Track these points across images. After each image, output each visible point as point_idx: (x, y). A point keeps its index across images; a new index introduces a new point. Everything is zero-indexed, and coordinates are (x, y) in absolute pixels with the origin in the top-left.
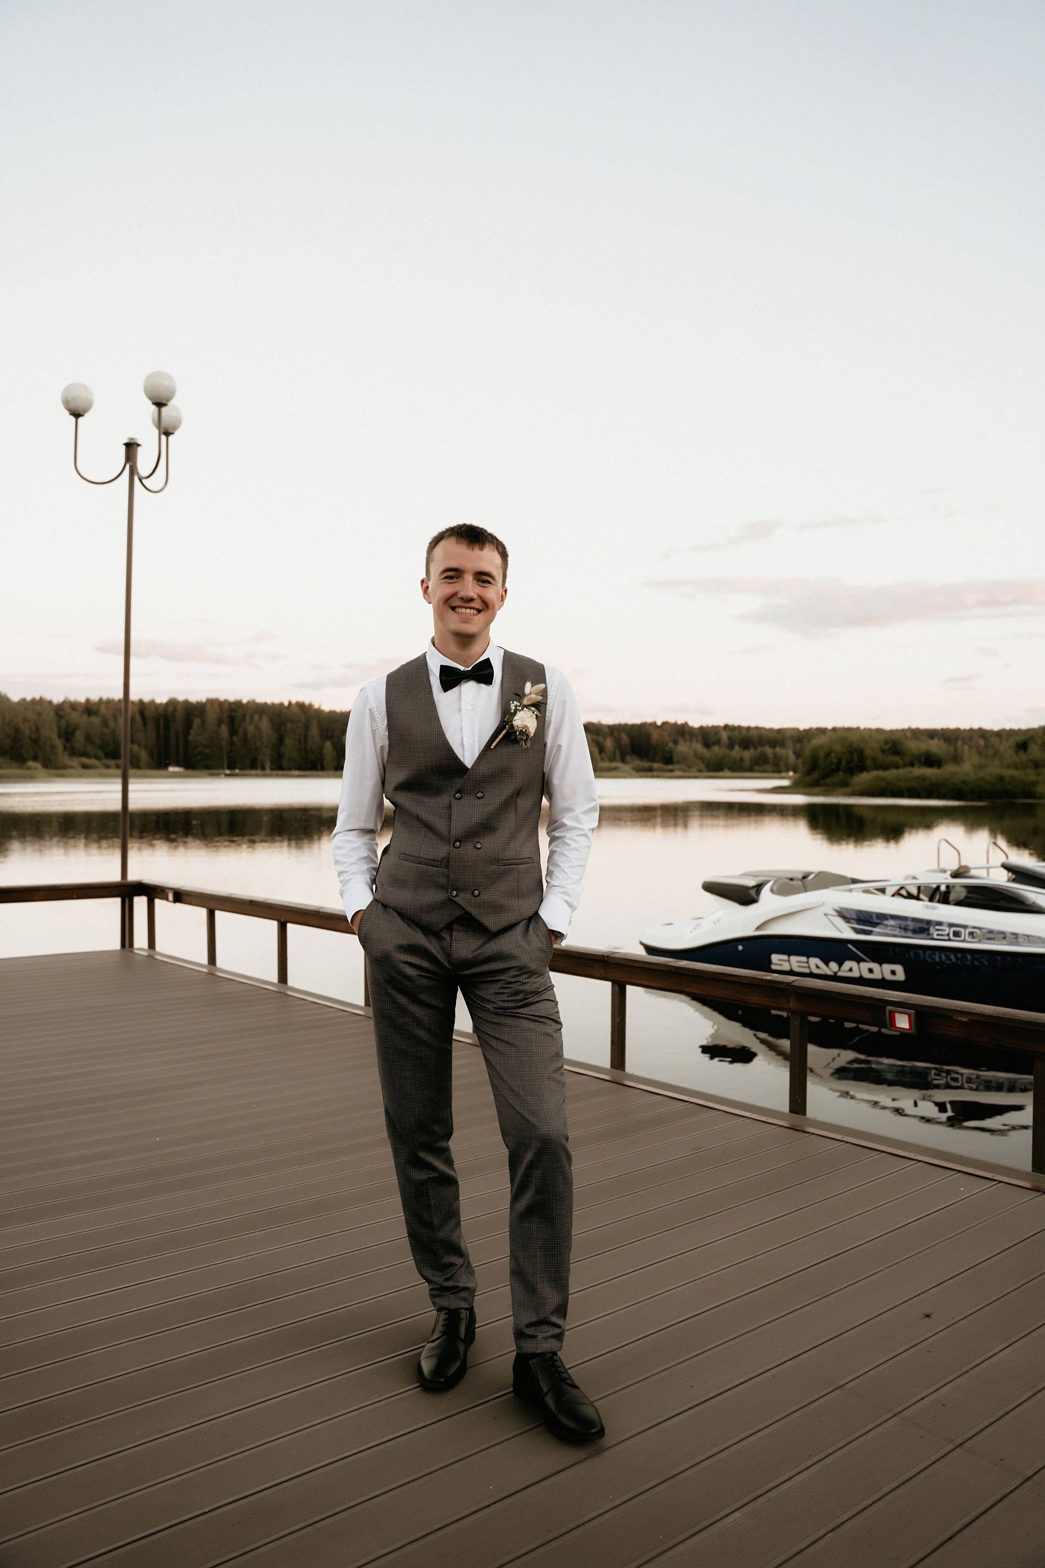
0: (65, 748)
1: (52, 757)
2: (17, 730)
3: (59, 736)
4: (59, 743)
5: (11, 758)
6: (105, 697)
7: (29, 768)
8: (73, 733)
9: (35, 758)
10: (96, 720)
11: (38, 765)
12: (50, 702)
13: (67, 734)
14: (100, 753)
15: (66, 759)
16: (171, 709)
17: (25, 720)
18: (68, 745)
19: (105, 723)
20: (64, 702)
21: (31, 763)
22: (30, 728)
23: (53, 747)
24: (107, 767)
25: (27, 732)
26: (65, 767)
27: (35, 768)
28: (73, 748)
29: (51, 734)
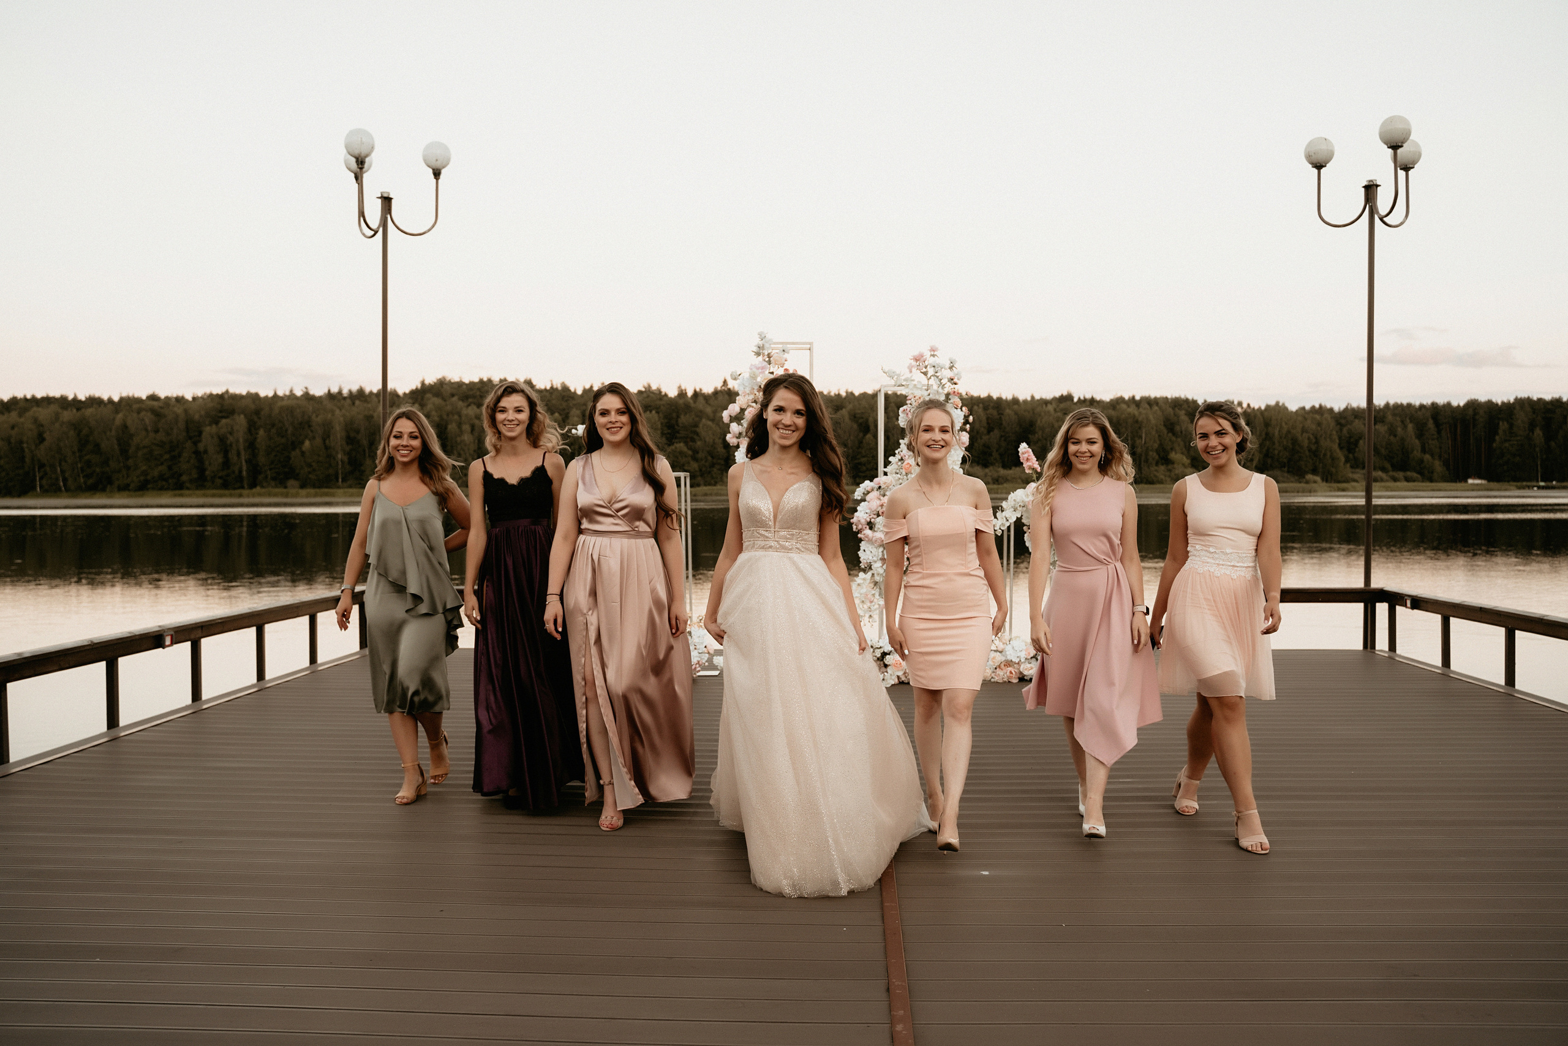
0: (1347, 460)
1: (1333, 470)
2: (1295, 441)
3: (1341, 448)
4: (1341, 456)
5: (1288, 472)
6: (1392, 402)
7: (1307, 482)
8: (1356, 444)
9: (1314, 472)
10: (1382, 428)
11: (1318, 479)
12: (1331, 410)
13: (1350, 444)
14: (1388, 466)
15: (1348, 472)
16: (1471, 412)
17: (1304, 430)
18: (1351, 456)
19: (1392, 431)
20: (1346, 409)
21: (1309, 477)
22: (1309, 438)
23: (1333, 459)
24: (1395, 480)
25: (1306, 443)
26: (1347, 481)
27: (1315, 482)
28: (1356, 459)
29: (1332, 445)
